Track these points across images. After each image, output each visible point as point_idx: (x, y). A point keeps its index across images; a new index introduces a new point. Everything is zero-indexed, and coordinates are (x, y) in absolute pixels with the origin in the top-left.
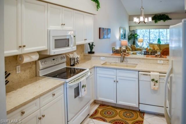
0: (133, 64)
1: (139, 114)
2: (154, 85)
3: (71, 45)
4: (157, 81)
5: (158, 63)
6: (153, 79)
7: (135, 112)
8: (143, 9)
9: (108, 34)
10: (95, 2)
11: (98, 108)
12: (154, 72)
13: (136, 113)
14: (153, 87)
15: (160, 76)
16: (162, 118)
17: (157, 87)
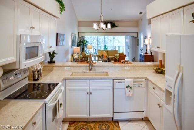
0: (102, 72)
1: (114, 124)
2: (129, 92)
3: (40, 54)
4: (132, 87)
5: (126, 69)
6: (128, 85)
7: (109, 122)
8: (102, 15)
9: (63, 40)
10: (59, 3)
11: (69, 127)
12: (128, 78)
13: (110, 124)
14: (128, 93)
15: (134, 82)
16: (135, 123)
17: (131, 93)
